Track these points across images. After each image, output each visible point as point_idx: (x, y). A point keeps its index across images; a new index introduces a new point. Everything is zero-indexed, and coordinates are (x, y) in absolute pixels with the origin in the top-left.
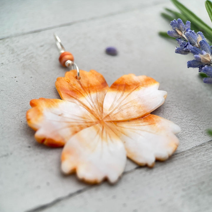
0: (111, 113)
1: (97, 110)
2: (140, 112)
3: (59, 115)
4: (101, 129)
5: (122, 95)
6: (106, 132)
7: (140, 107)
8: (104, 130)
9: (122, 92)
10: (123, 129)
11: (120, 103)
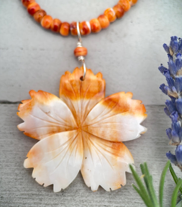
0: (91, 124)
1: (82, 116)
2: (112, 138)
3: (46, 113)
4: (75, 136)
5: (109, 112)
6: (77, 142)
7: (116, 132)
8: (77, 138)
9: (110, 109)
10: (92, 145)
11: (103, 119)
